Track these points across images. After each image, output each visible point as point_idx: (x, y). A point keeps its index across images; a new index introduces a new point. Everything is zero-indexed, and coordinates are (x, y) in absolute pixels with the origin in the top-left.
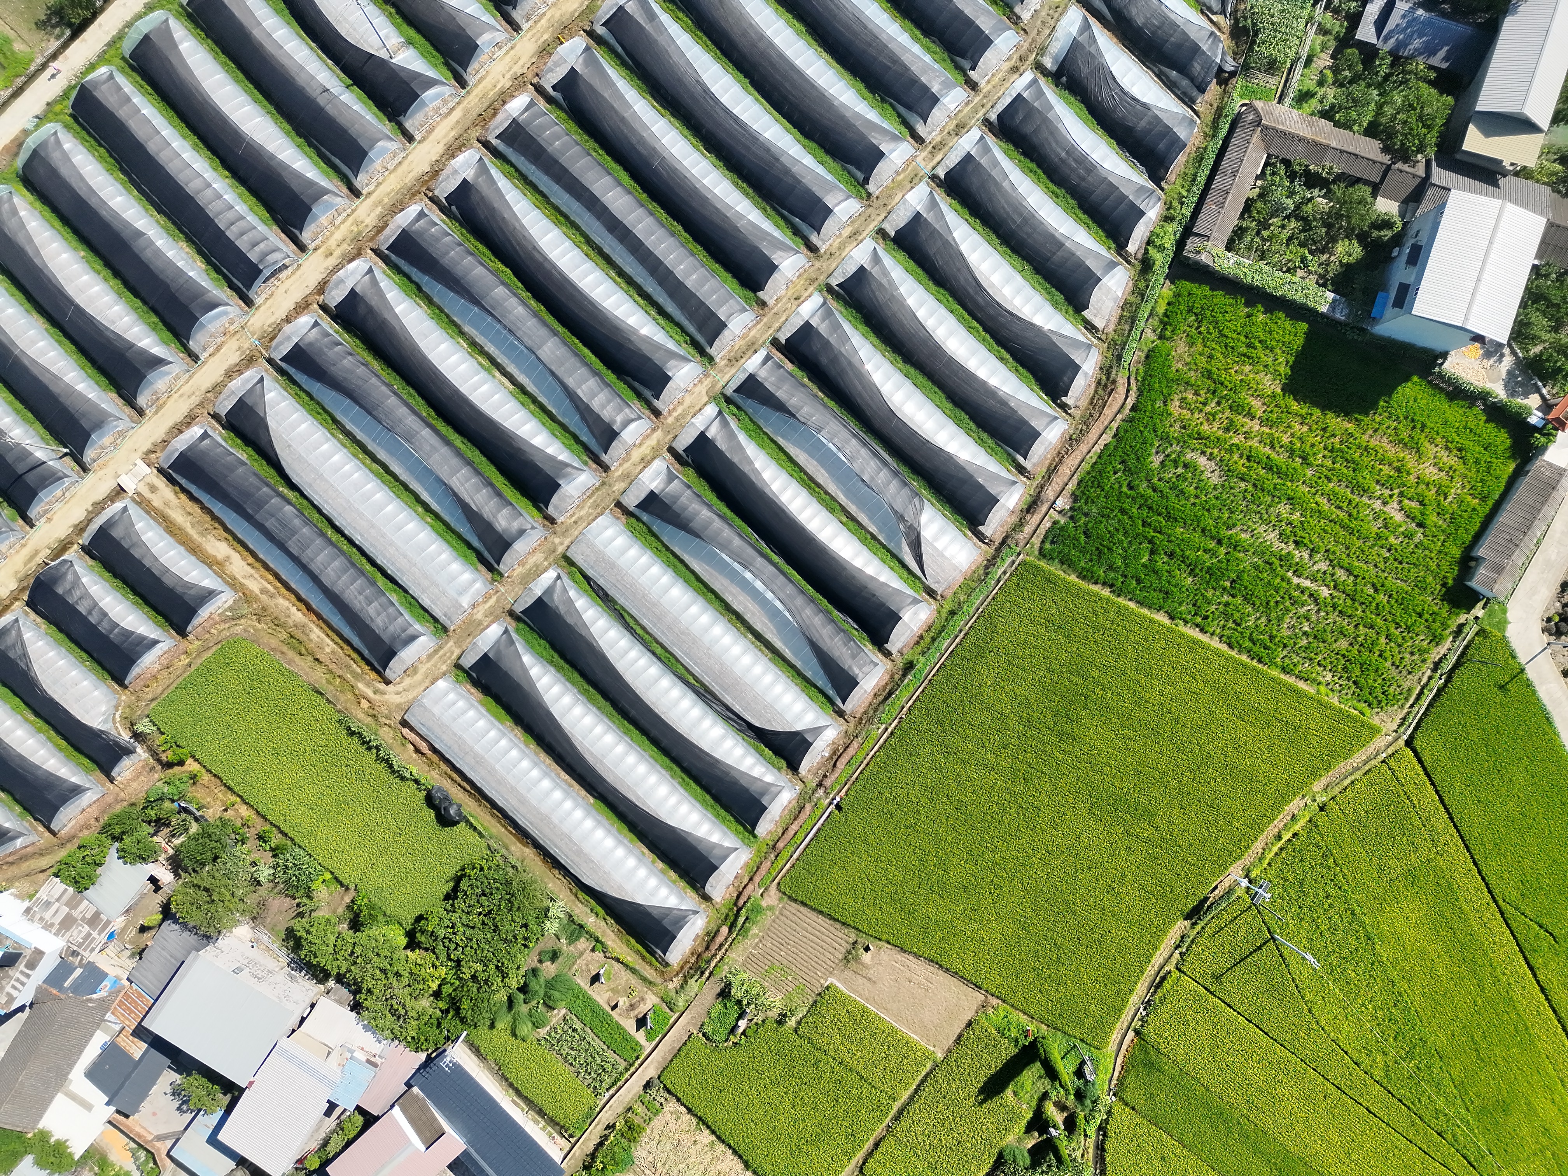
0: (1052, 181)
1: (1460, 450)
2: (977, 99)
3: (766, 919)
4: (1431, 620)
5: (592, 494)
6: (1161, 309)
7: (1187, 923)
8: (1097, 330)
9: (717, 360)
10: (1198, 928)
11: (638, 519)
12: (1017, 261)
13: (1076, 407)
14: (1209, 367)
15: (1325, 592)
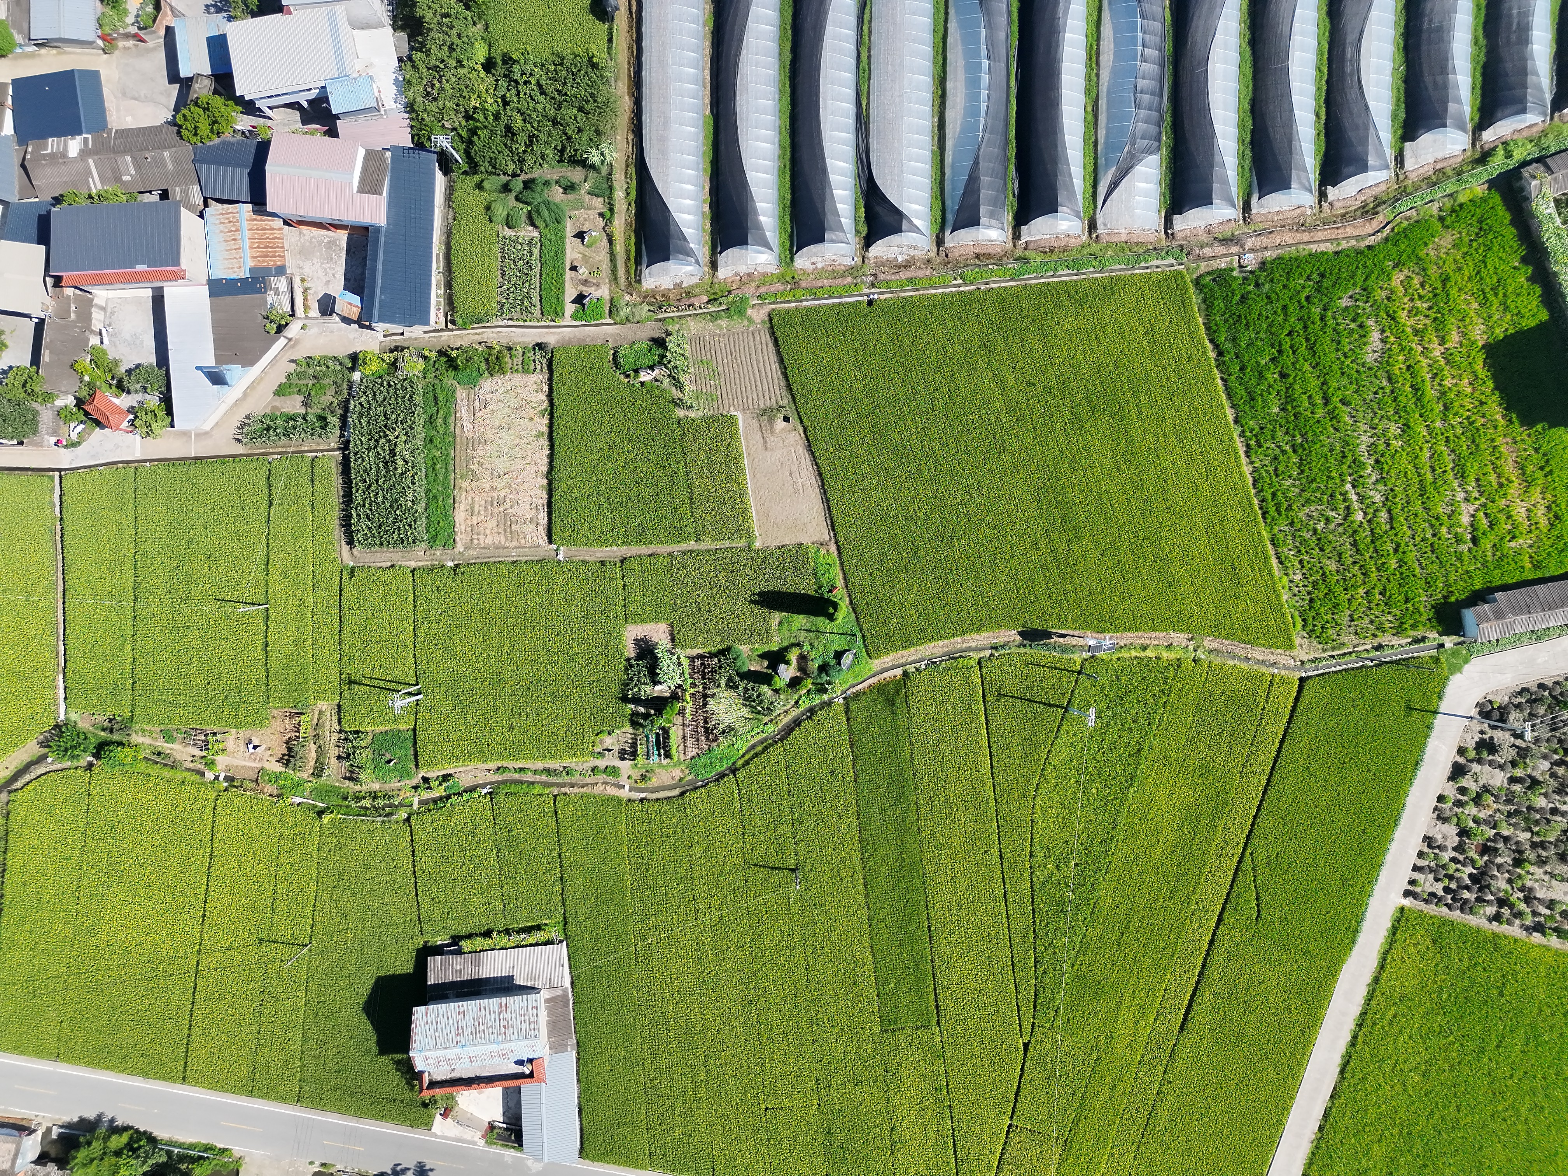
0: (1485, 28)
3: (740, 325)
4: (1410, 611)
6: (1462, 198)
7: (1018, 638)
8: (1402, 167)
10: (1022, 650)
12: (1400, 58)
13: (1331, 204)
14: (1451, 273)
15: (1359, 516)
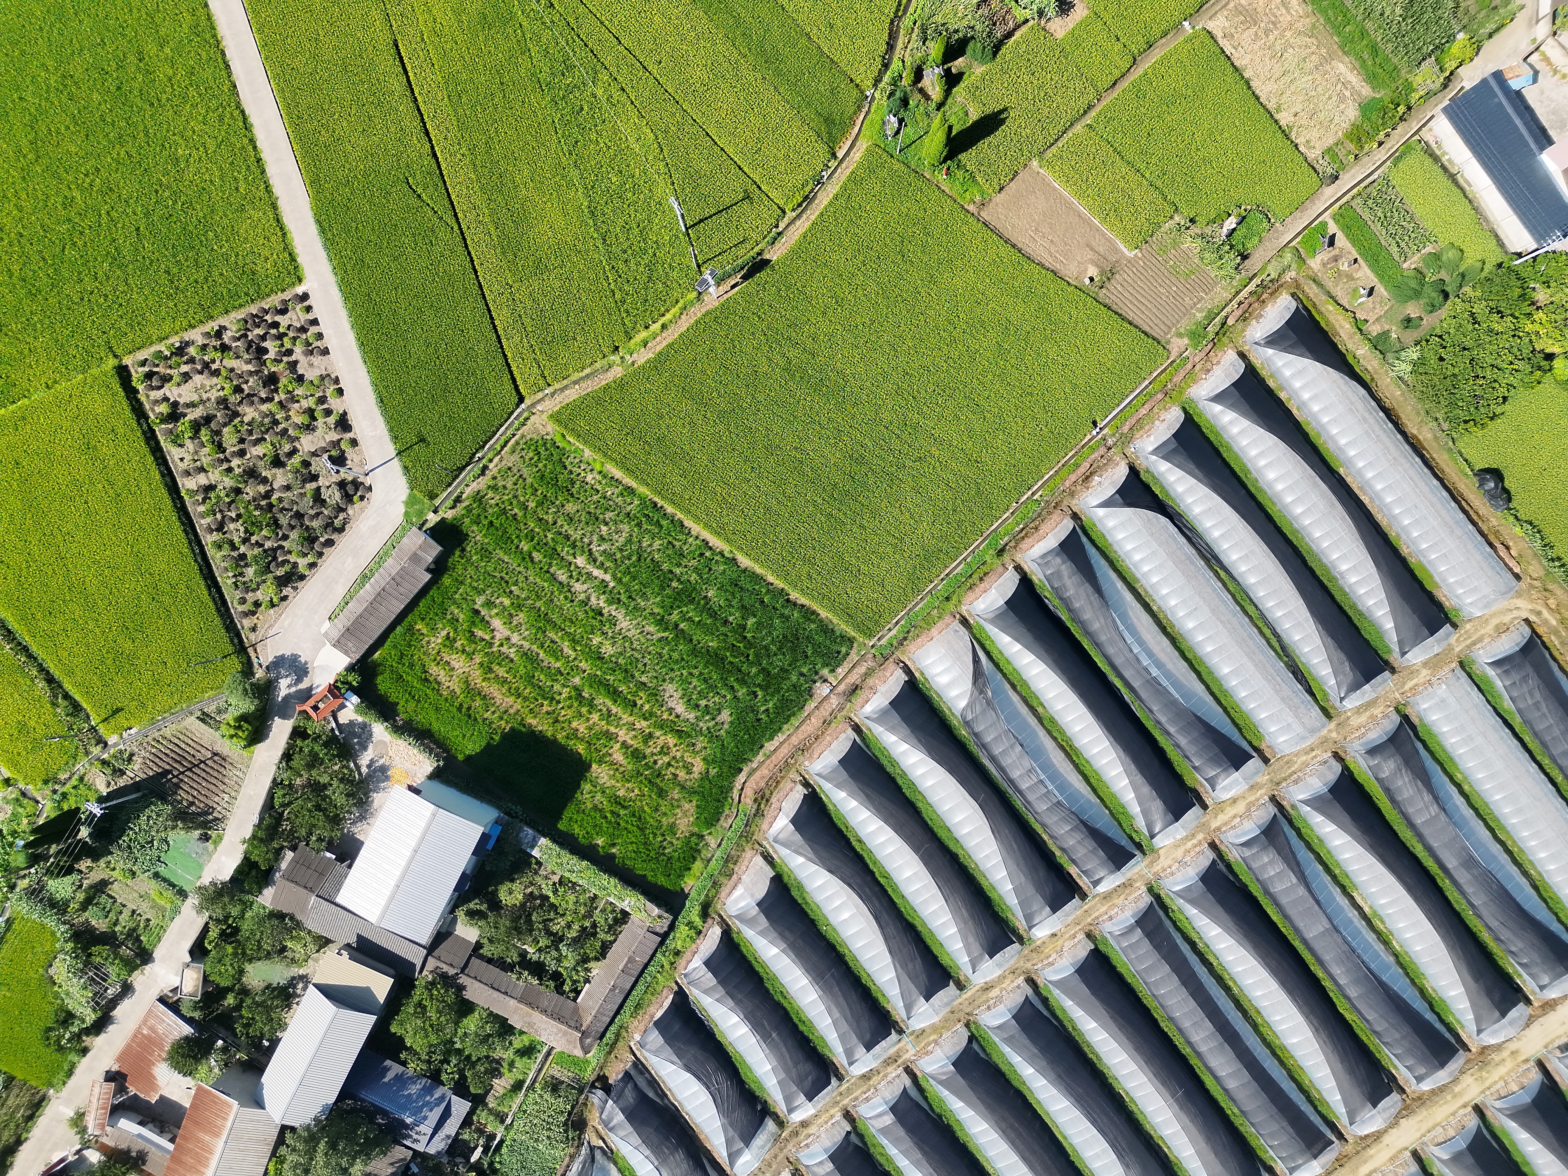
0: (785, 1009)
1: (426, 680)
2: (846, 1102)
3: (1185, 325)
4: (482, 518)
5: (1291, 775)
6: (698, 866)
7: (767, 256)
8: (762, 854)
9: (1144, 888)
10: (757, 249)
11: (1250, 743)
12: (831, 936)
13: (795, 782)
14: (659, 800)
15: (581, 561)
